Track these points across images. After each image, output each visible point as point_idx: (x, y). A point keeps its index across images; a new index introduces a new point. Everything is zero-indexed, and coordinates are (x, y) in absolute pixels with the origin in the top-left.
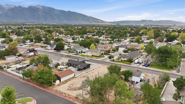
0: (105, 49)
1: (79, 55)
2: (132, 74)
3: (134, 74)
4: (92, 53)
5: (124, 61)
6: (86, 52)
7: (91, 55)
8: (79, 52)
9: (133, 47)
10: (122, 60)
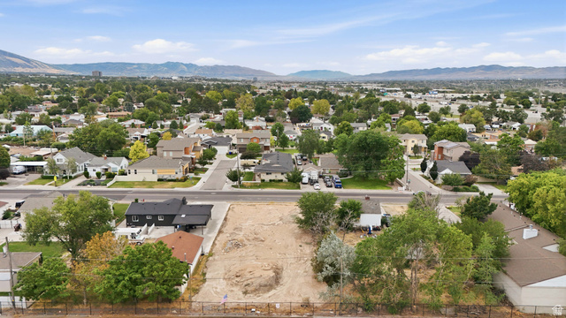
0: (186, 153)
1: (108, 185)
2: (359, 209)
3: (363, 209)
4: (156, 171)
5: (271, 181)
6: (132, 171)
7: (154, 178)
8: (99, 175)
9: (255, 141)
10: (263, 181)
